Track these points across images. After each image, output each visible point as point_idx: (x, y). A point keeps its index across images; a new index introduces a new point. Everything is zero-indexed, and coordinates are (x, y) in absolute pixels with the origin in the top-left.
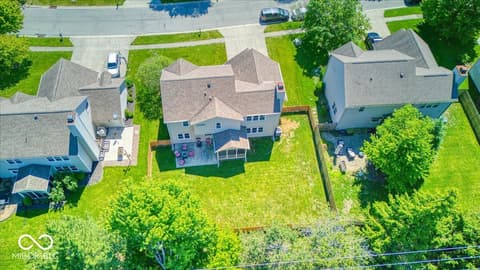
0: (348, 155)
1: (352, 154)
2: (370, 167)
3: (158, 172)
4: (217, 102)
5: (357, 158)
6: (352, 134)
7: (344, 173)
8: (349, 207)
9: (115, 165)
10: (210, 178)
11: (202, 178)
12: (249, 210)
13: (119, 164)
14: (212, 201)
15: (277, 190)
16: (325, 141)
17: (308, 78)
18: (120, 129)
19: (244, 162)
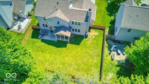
0: (117, 52)
1: (120, 52)
2: (127, 60)
3: (31, 38)
4: (59, 11)
5: (121, 54)
6: (122, 44)
7: (112, 60)
8: (111, 77)
9: (15, 31)
10: (50, 46)
11: (47, 45)
12: (62, 64)
13: (17, 31)
14: (47, 56)
15: (77, 59)
16: (108, 43)
17: (109, 16)
18: (24, 19)
19: (68, 43)
